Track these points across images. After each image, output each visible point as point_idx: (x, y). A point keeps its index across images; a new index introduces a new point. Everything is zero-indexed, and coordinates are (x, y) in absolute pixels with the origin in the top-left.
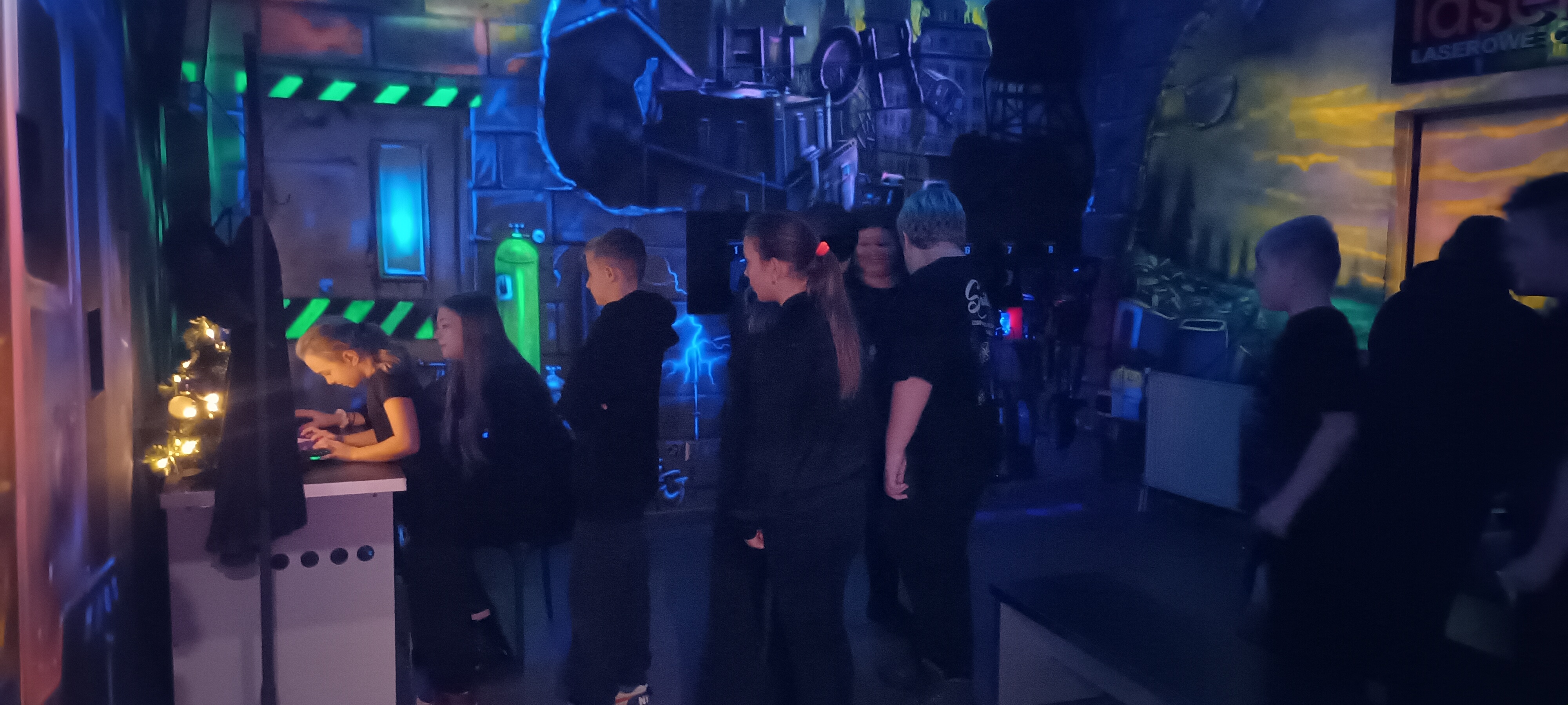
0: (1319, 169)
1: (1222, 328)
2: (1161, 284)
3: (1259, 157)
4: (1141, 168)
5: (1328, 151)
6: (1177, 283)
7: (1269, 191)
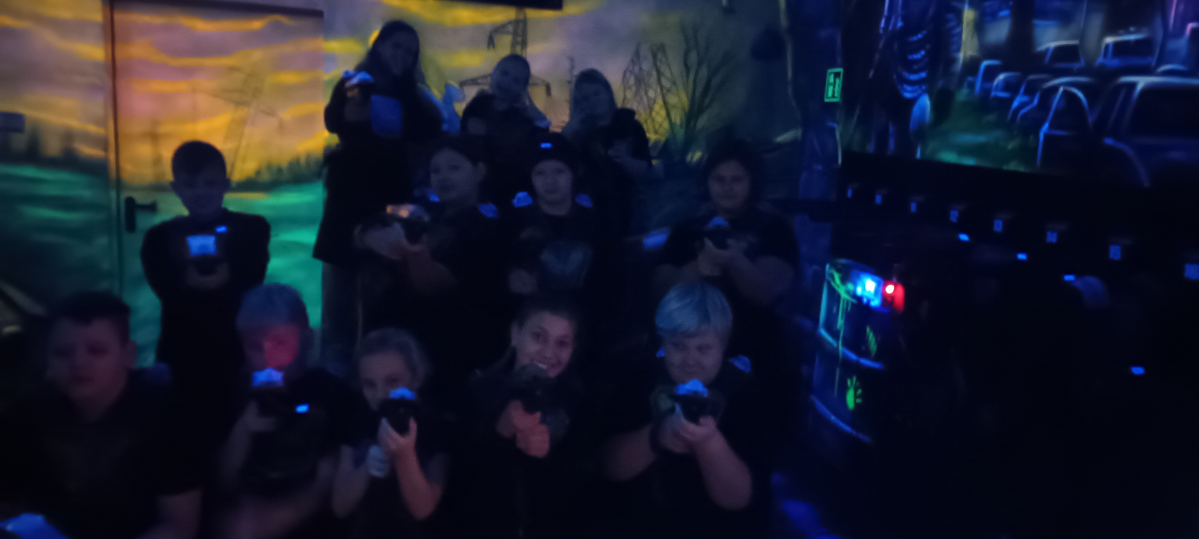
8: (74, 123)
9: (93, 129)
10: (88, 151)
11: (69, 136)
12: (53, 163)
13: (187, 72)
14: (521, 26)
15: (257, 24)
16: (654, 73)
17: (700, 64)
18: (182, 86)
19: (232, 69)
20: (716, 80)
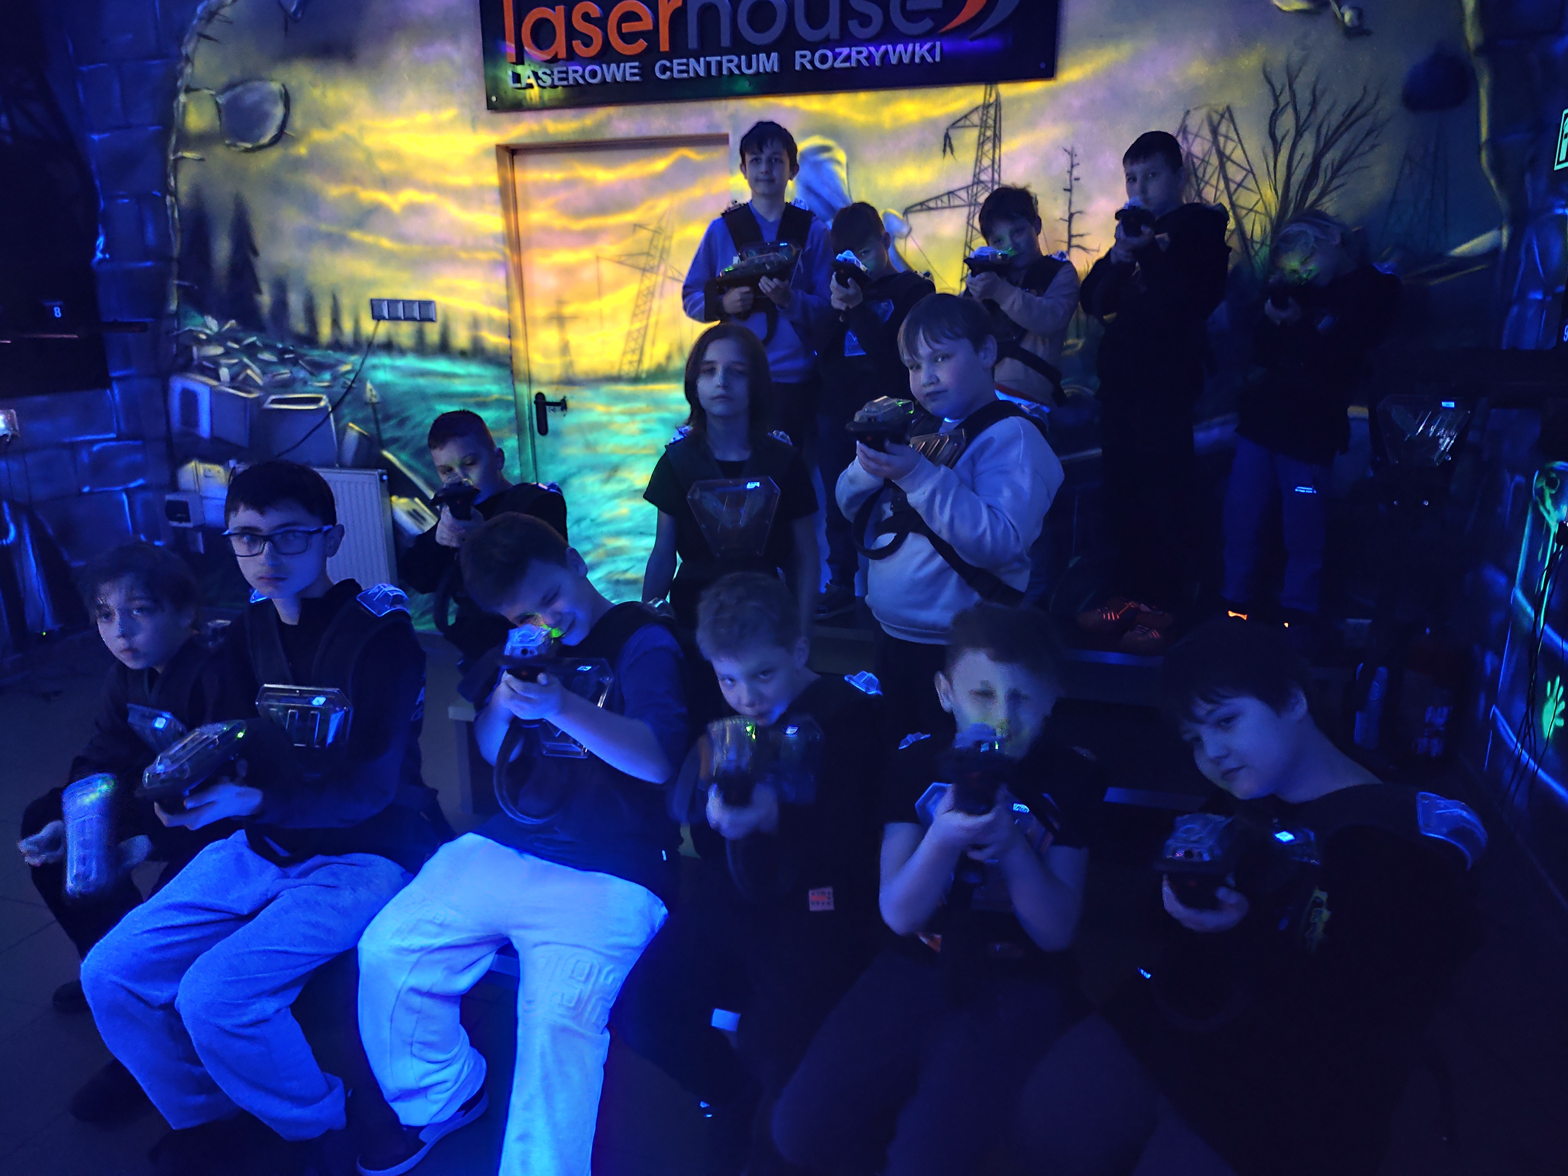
0: (414, 209)
1: (322, 404)
2: (228, 353)
3: (334, 191)
4: (169, 199)
5: (423, 187)
6: (251, 351)
7: (356, 235)
8: (480, 308)
9: (497, 313)
10: (494, 340)
11: (475, 323)
12: (464, 355)
13: (591, 236)
14: (992, 111)
15: (661, 164)
16: (1214, 160)
17: (1299, 134)
18: (585, 254)
19: (637, 226)
20: (1331, 157)
